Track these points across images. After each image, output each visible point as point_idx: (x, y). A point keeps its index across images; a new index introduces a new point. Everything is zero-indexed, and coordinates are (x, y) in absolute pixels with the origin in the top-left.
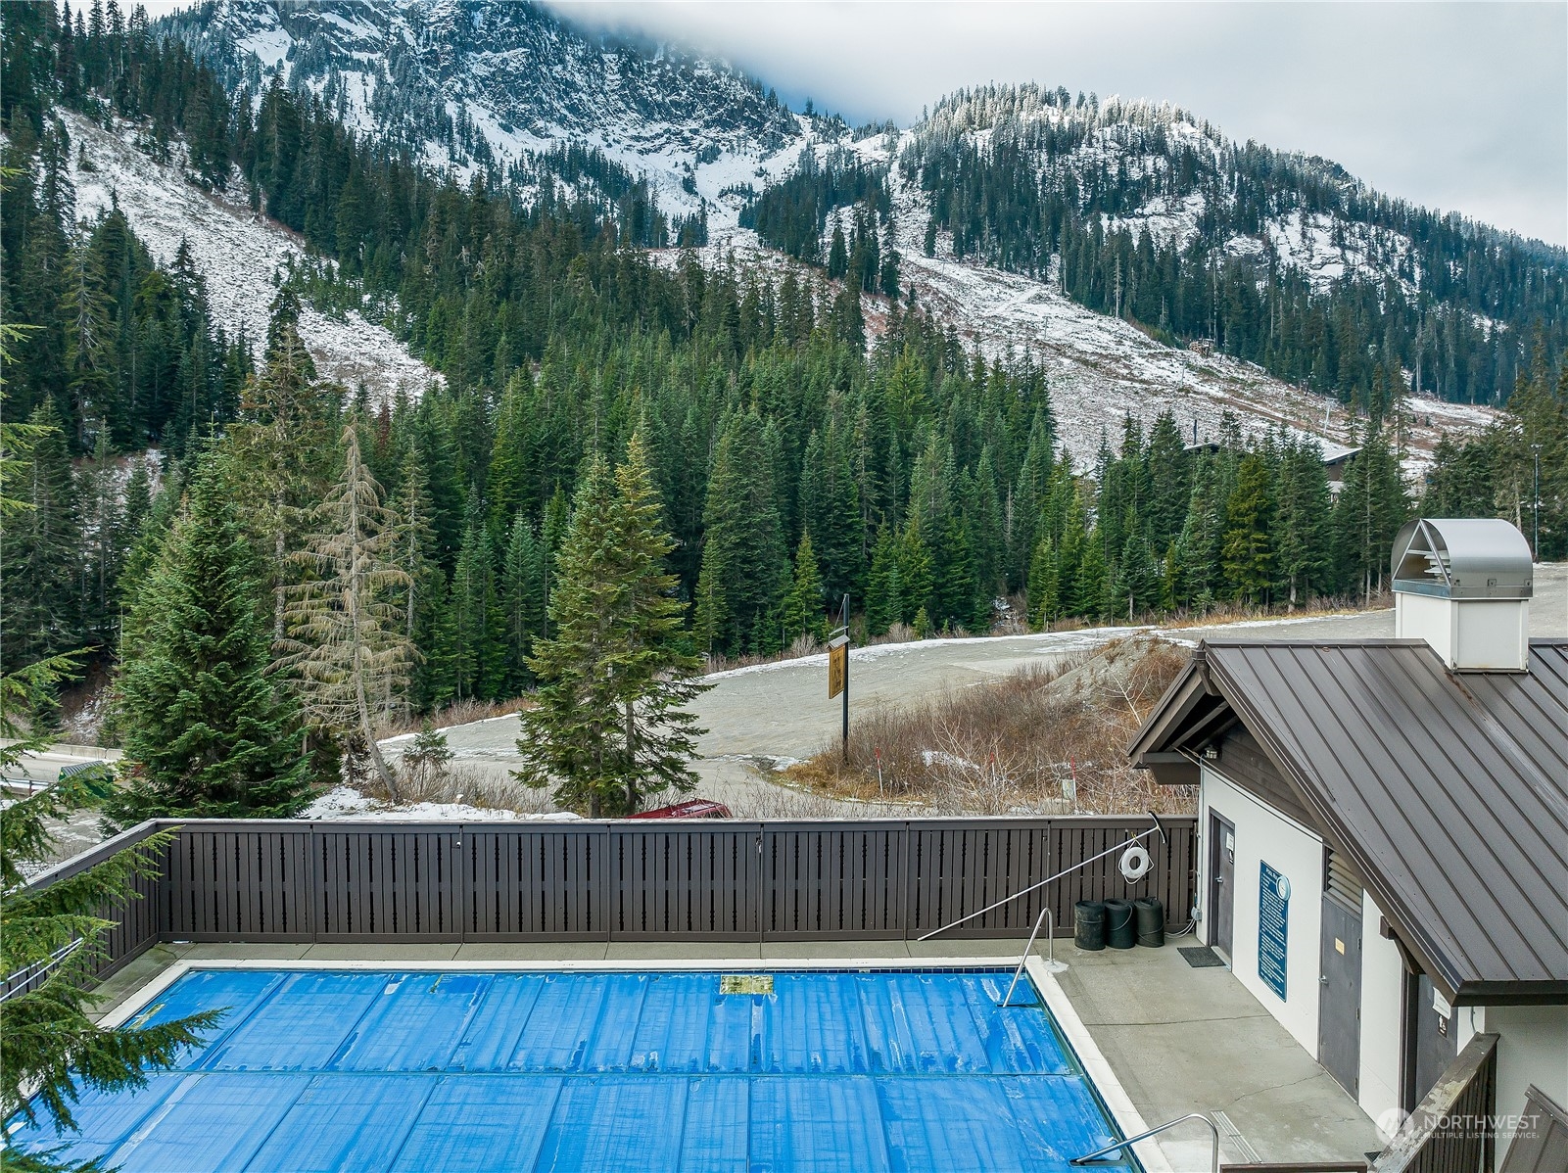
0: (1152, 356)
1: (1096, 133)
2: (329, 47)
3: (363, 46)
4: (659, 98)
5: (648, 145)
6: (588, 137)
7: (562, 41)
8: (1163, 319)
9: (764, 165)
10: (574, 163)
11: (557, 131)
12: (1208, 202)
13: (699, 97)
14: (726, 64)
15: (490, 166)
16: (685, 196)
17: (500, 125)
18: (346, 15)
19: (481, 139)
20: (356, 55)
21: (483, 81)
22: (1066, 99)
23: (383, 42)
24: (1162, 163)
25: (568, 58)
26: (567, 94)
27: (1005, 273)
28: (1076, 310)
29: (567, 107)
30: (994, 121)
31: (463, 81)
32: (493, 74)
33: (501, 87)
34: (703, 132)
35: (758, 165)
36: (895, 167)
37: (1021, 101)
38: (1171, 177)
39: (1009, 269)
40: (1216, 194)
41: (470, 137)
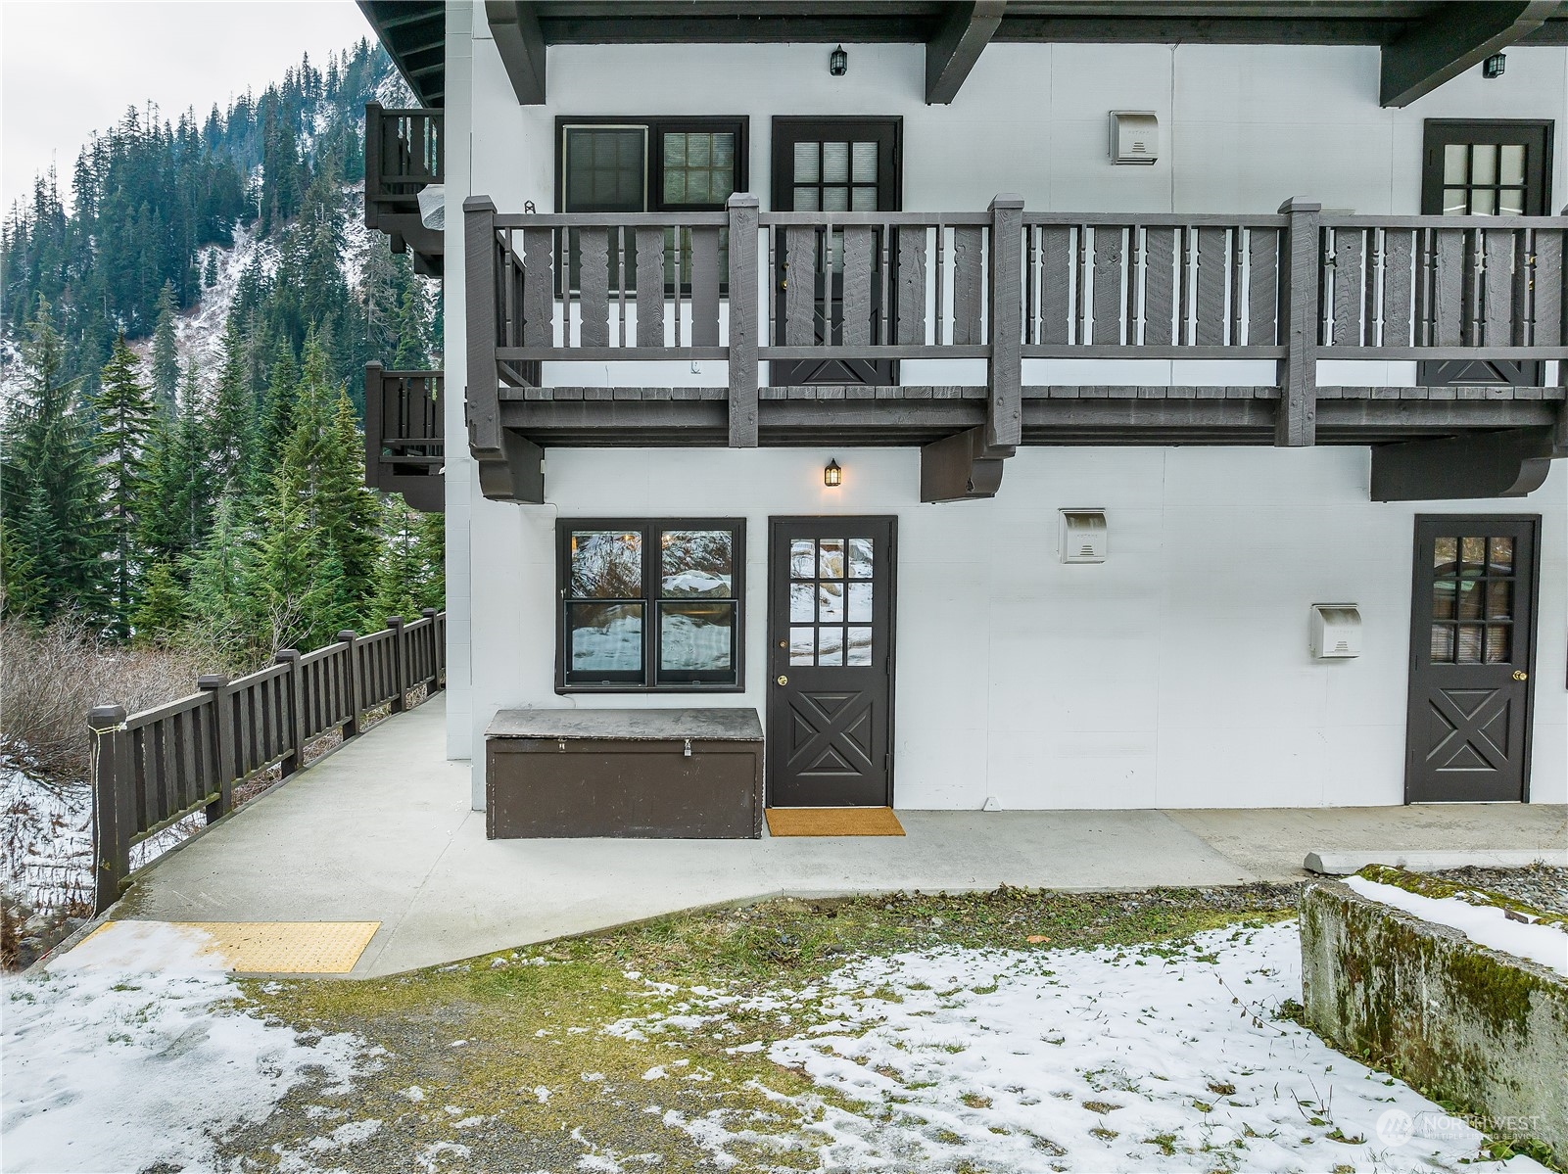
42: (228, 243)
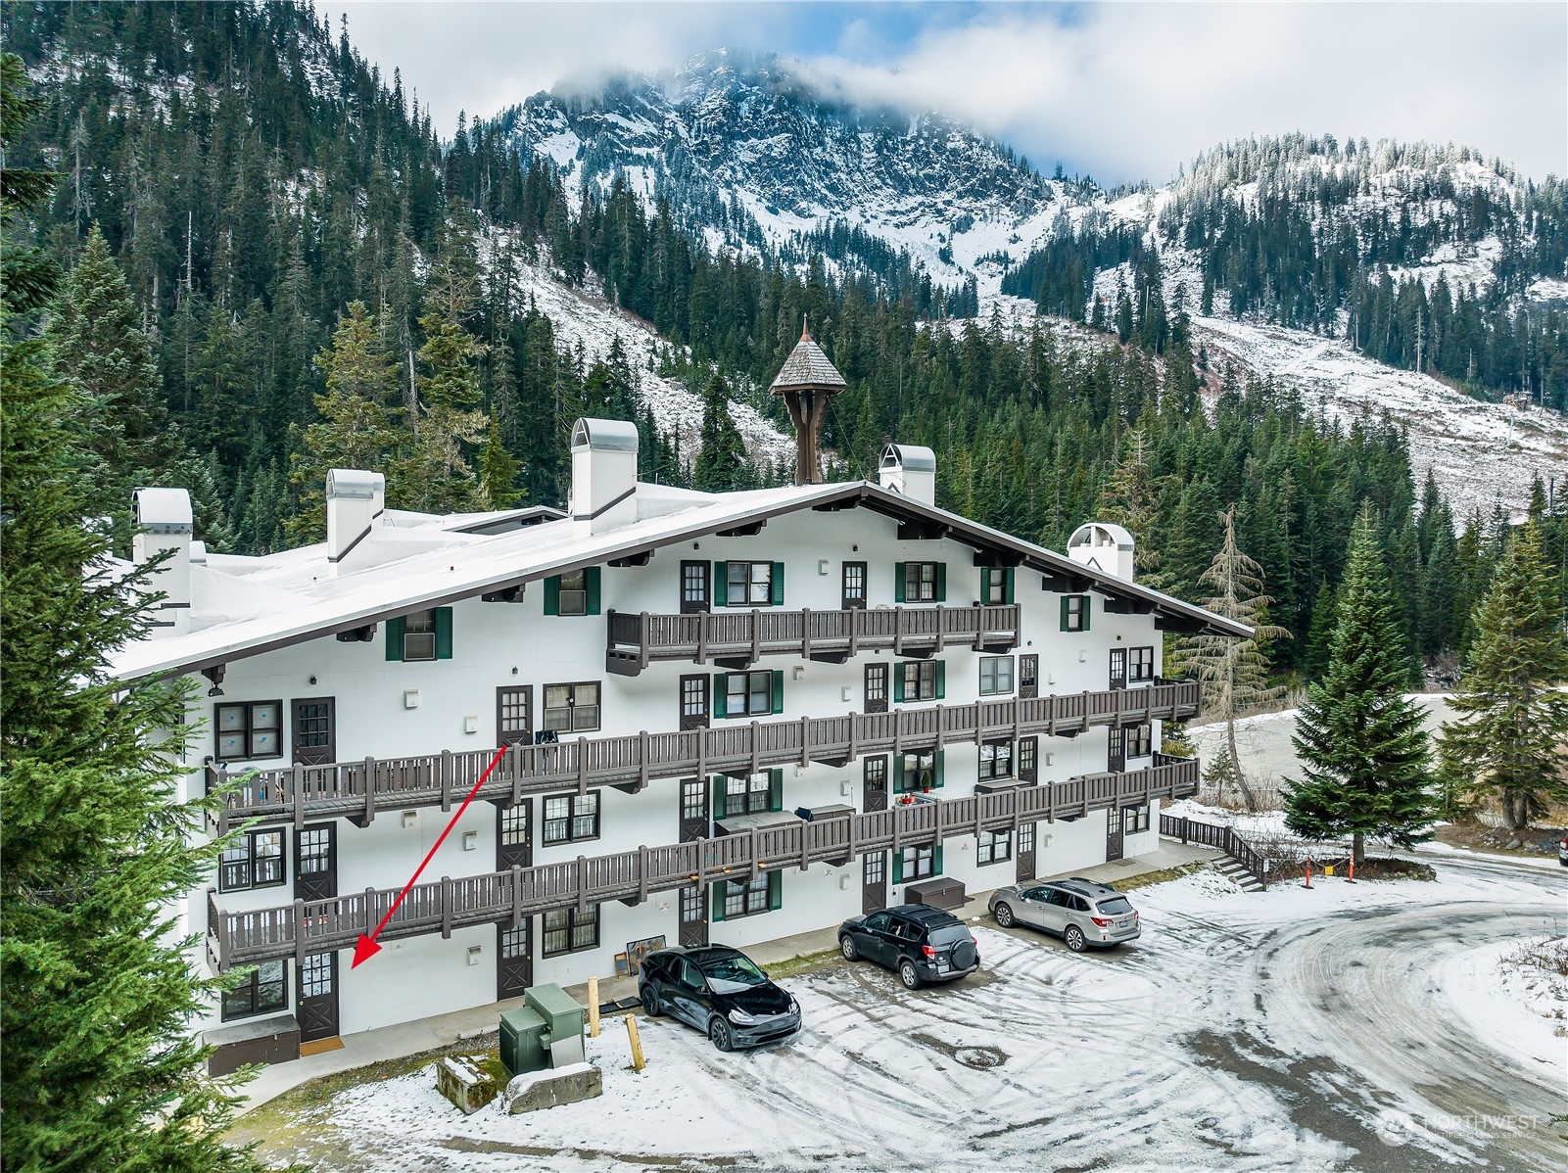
0: (1465, 411)
1: (1372, 180)
2: (613, 144)
3: (641, 141)
4: (913, 172)
5: (904, 219)
6: (848, 214)
7: (821, 124)
8: (1470, 372)
9: (1017, 232)
10: (839, 241)
11: (817, 209)
12: (1505, 246)
13: (952, 168)
14: (977, 135)
15: (762, 247)
16: (942, 265)
17: (767, 208)
18: (625, 114)
19: (752, 222)
20: (636, 151)
21: (750, 167)
22: (1333, 147)
23: (659, 137)
24: (1449, 207)
25: (827, 139)
26: (827, 174)
27: (1288, 330)
28: (1372, 366)
29: (826, 187)
30: (1258, 173)
31: (733, 169)
32: (759, 160)
33: (767, 170)
34: (957, 202)
35: (1012, 232)
36: (1153, 226)
37: (1287, 152)
38: (1461, 221)
39: (1293, 326)
40: (1513, 237)
41: (742, 221)
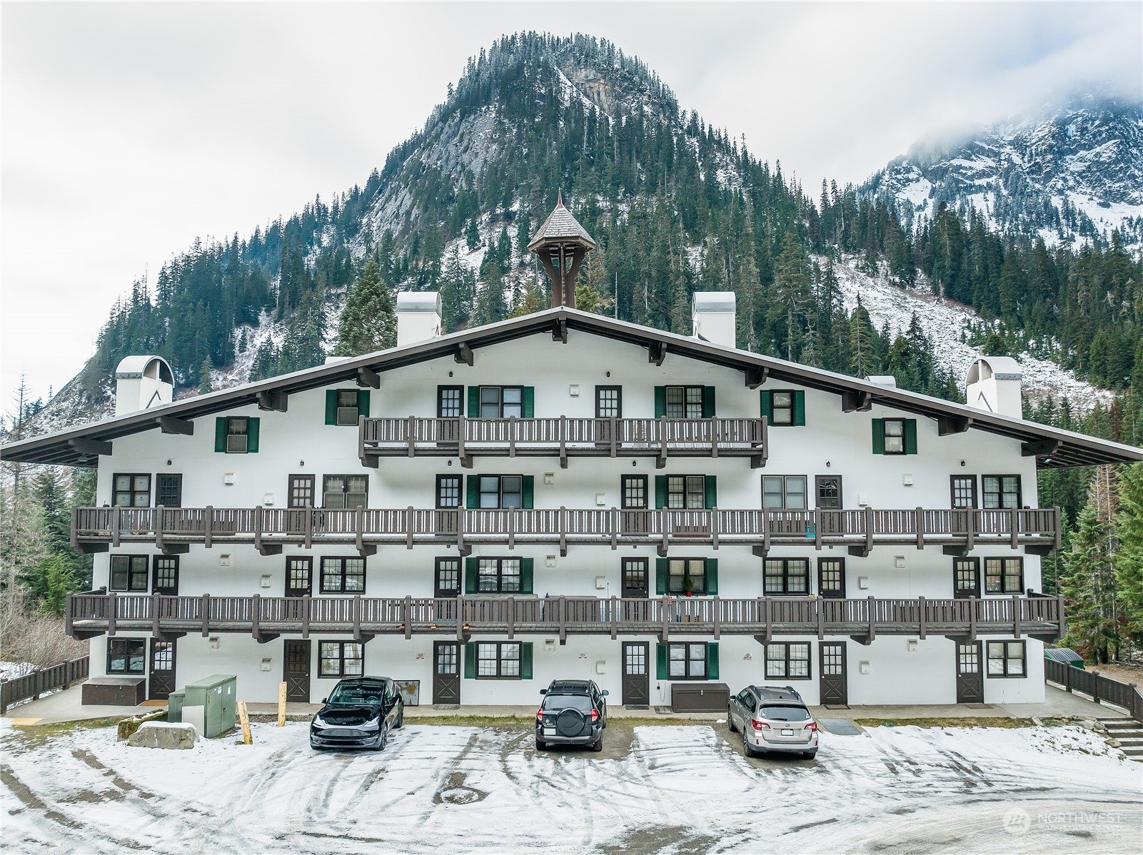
2: (958, 181)
17: (1100, 204)
18: (968, 158)
19: (1084, 218)
20: (977, 182)
23: (997, 168)
32: (1089, 167)
41: (1074, 219)
42: (255, 324)
